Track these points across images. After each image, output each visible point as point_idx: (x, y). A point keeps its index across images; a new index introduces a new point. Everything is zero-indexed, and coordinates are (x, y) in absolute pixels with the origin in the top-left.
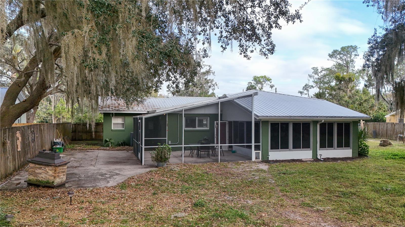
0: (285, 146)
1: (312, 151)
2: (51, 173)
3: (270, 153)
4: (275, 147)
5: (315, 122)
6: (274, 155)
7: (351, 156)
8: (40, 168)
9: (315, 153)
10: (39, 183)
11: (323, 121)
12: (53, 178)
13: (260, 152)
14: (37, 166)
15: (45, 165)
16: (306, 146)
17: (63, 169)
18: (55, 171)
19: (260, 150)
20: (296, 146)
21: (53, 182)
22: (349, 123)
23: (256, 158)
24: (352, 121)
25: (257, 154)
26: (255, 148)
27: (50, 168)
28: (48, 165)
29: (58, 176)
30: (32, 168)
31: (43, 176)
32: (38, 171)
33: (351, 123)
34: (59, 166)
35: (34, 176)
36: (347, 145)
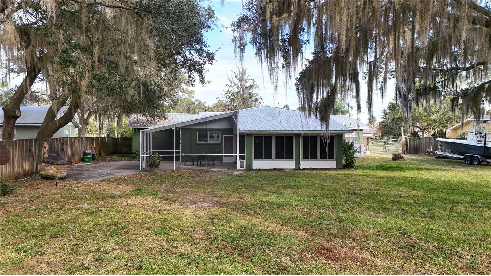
0: (268, 157)
1: (294, 162)
2: (55, 169)
3: (253, 162)
4: (258, 157)
5: (298, 136)
6: (257, 164)
7: (335, 167)
8: (48, 166)
9: (297, 163)
10: (48, 177)
11: (303, 134)
12: (56, 173)
13: (245, 161)
14: (47, 165)
15: (52, 164)
16: (289, 156)
17: (64, 167)
18: (57, 168)
19: (244, 160)
20: (279, 156)
21: (56, 176)
22: (334, 137)
23: (241, 167)
24: (336, 134)
25: (242, 164)
26: (240, 158)
27: (54, 166)
28: (53, 164)
29: (60, 172)
30: (43, 166)
31: (50, 172)
32: (47, 168)
33: (335, 136)
34: (60, 165)
35: (45, 172)
36: (331, 157)
